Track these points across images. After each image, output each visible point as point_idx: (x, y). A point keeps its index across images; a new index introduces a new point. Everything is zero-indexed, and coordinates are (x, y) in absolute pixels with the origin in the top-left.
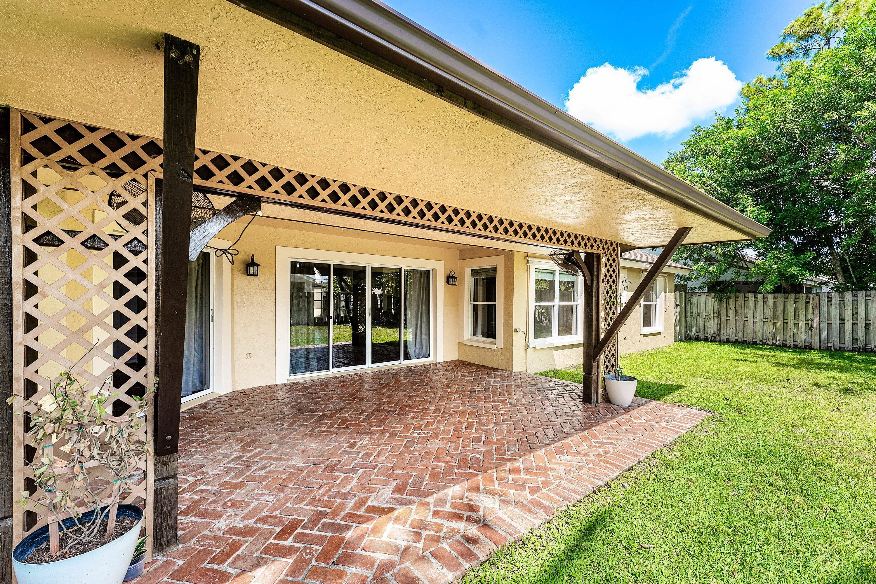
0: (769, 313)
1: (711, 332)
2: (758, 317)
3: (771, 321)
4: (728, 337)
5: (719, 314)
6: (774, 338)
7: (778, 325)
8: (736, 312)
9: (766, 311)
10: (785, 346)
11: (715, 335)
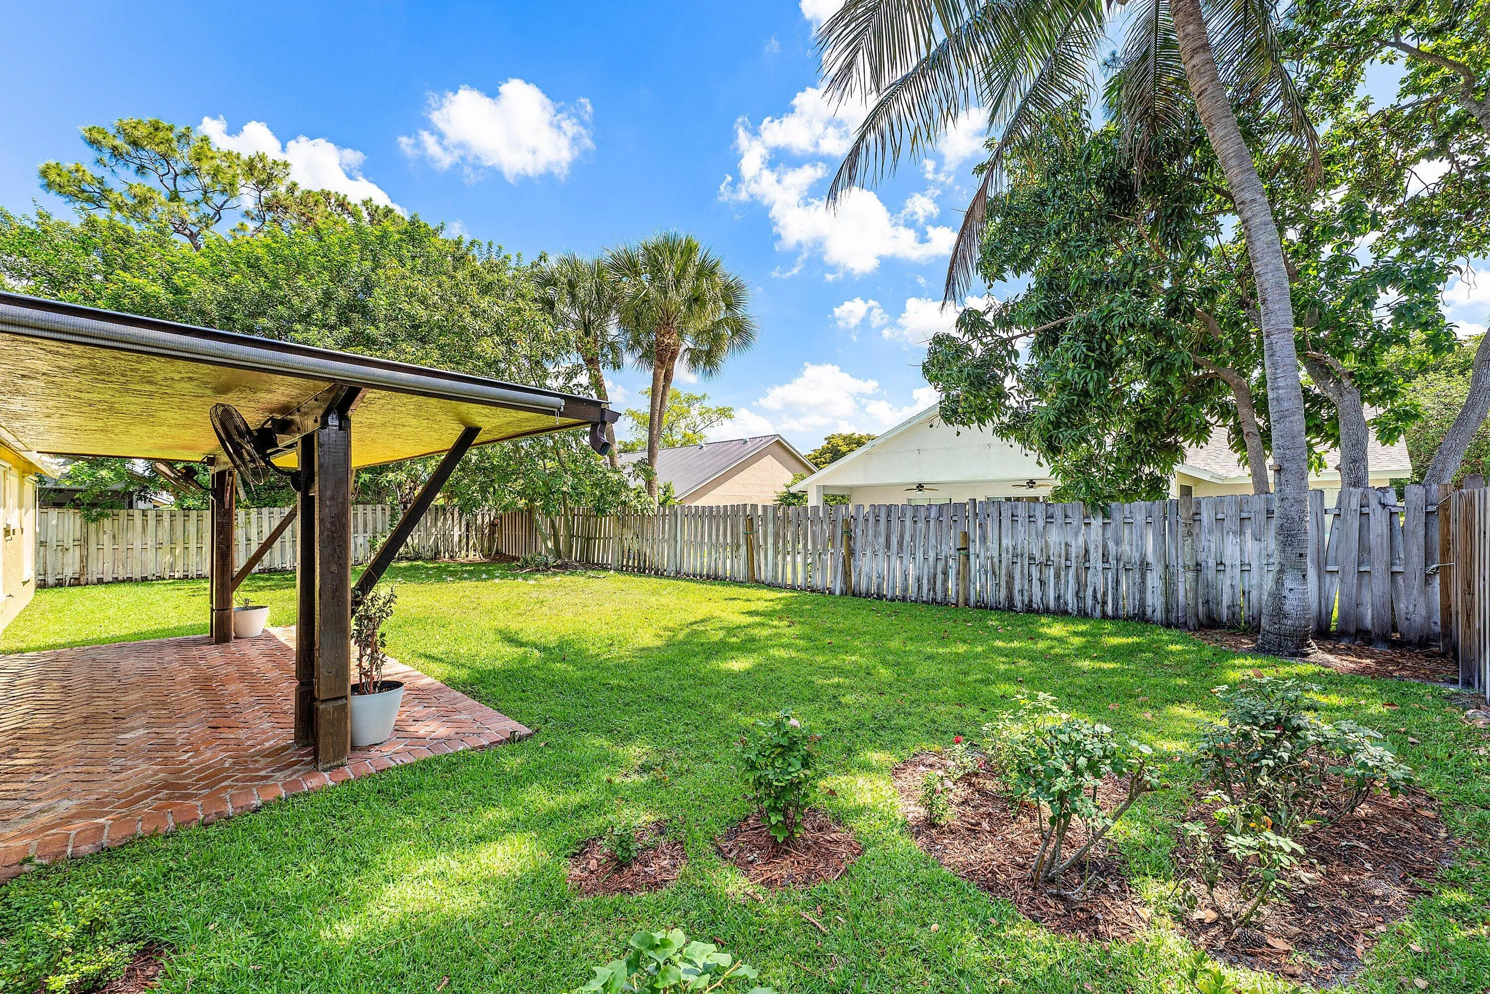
0: (164, 536)
1: (70, 571)
2: (149, 543)
3: (167, 546)
4: (100, 576)
5: (83, 542)
6: (172, 568)
7: (177, 551)
8: (114, 537)
9: (160, 533)
10: (186, 577)
11: (77, 576)
